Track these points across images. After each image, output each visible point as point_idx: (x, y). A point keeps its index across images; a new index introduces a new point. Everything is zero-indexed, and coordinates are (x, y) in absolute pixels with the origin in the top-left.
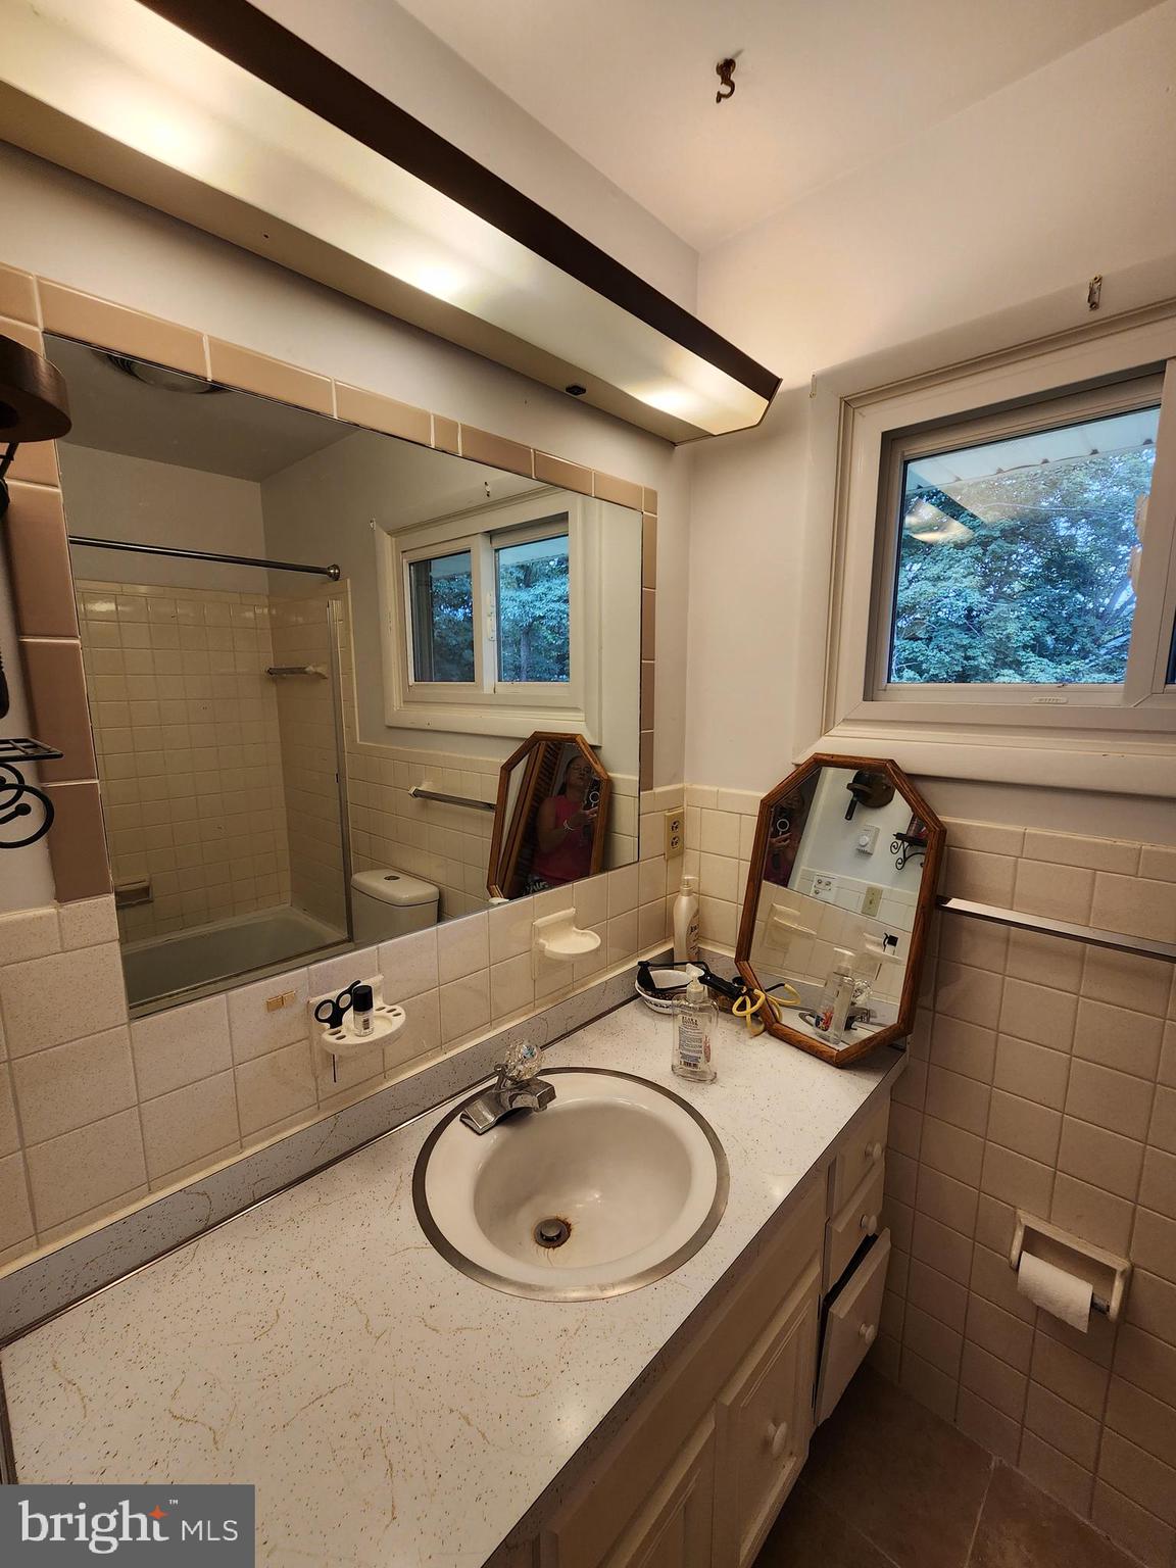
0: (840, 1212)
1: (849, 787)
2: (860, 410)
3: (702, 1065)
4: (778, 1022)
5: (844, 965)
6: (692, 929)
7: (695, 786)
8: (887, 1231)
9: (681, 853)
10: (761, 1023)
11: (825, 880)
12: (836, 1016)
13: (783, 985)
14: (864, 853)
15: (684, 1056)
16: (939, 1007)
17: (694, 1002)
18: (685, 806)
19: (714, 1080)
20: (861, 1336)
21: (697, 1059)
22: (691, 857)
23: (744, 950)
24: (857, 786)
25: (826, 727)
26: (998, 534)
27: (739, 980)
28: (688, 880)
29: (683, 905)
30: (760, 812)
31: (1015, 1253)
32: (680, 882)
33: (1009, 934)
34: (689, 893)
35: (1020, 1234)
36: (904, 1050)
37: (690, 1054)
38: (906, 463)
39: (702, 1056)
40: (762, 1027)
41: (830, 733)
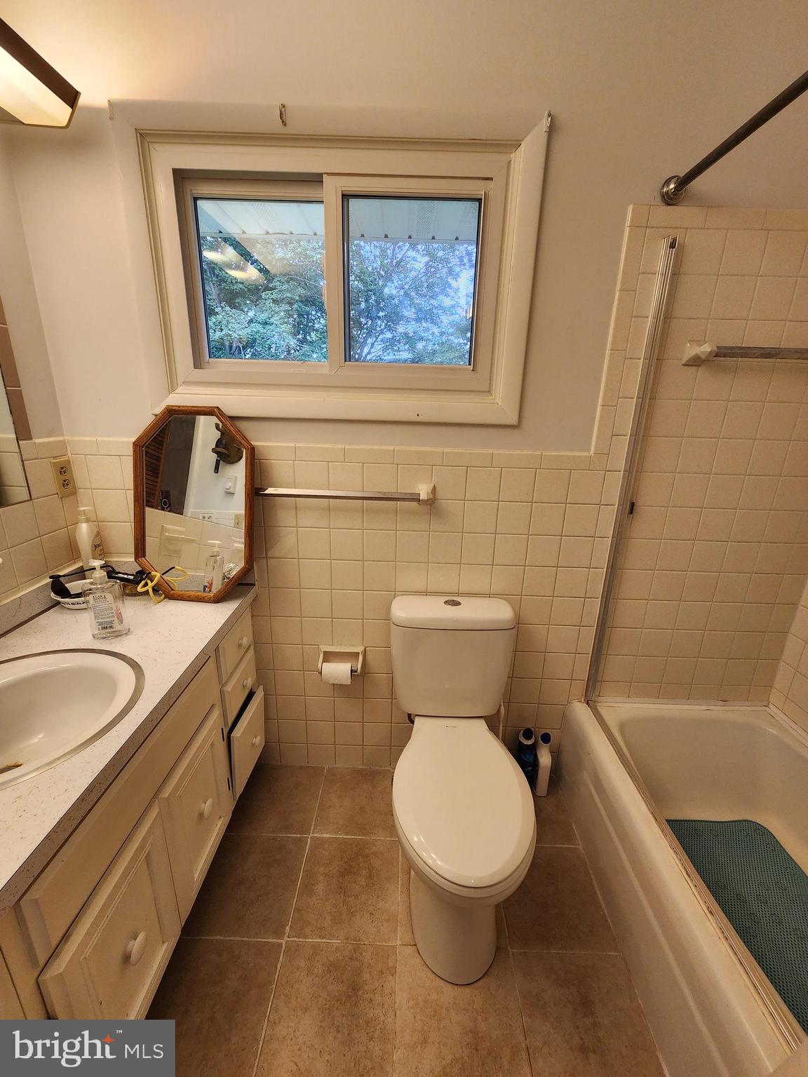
0: (227, 682)
1: (213, 450)
2: (155, 145)
3: (117, 626)
4: (173, 590)
5: (216, 549)
6: (96, 547)
7: (74, 438)
8: (261, 687)
9: (74, 493)
10: (161, 595)
11: (207, 516)
12: (214, 582)
13: (174, 568)
14: (230, 494)
15: (100, 624)
16: (269, 556)
17: (101, 584)
18: (70, 455)
19: (128, 632)
20: (253, 745)
21: (111, 622)
22: (83, 495)
23: (140, 550)
24: (219, 450)
25: (172, 388)
26: (297, 298)
27: (141, 573)
28: (84, 511)
29: (84, 531)
30: (134, 451)
31: (320, 665)
32: (79, 513)
33: (296, 502)
34: (88, 521)
35: (322, 656)
36: (254, 585)
37: (106, 620)
38: (195, 199)
39: (115, 619)
40: (163, 596)
41: (176, 391)
